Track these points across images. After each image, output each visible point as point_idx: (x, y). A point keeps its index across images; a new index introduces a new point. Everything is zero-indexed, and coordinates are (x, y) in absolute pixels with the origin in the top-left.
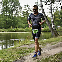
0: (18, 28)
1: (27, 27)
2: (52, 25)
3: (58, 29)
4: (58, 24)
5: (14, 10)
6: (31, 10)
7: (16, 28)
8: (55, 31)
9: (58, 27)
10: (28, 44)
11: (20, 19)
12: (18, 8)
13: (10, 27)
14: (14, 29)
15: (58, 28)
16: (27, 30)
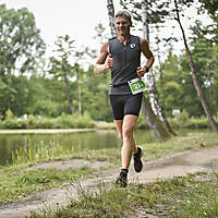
0: (31, 116)
1: (63, 114)
2: (152, 100)
3: (175, 119)
4: (174, 102)
5: (17, 52)
6: (77, 54)
7: (26, 116)
8: (162, 119)
9: (176, 112)
10: (60, 160)
11: (40, 85)
12: (32, 44)
13: (4, 113)
14: (19, 120)
15: (173, 117)
16: (64, 122)
